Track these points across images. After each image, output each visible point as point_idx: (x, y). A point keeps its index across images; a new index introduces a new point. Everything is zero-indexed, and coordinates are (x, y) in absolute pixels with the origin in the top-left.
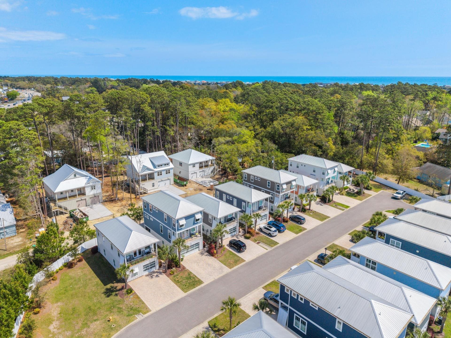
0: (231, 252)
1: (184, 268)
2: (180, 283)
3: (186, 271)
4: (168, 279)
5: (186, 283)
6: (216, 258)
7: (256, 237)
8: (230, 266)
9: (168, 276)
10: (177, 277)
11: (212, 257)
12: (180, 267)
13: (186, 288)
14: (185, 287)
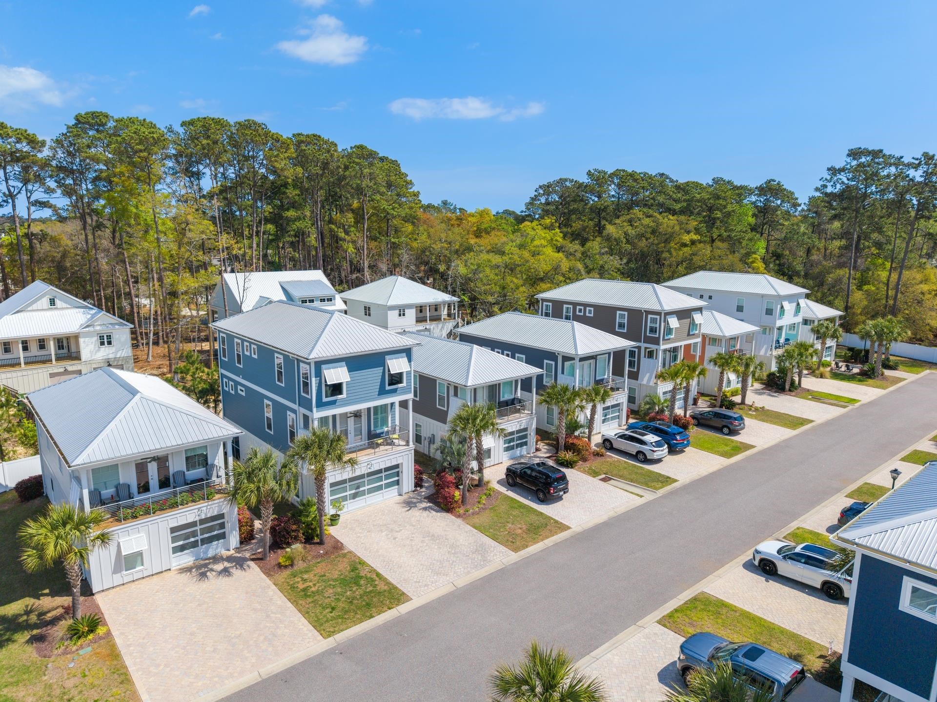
0: (513, 499)
1: (338, 546)
2: (310, 600)
3: (344, 555)
4: (267, 581)
5: (338, 600)
6: (459, 516)
7: (596, 463)
8: (513, 543)
9: (268, 573)
10: (306, 576)
11: (444, 514)
12: (321, 543)
13: (333, 618)
14: (329, 616)
